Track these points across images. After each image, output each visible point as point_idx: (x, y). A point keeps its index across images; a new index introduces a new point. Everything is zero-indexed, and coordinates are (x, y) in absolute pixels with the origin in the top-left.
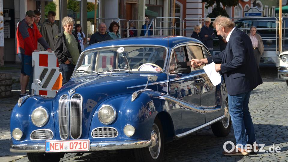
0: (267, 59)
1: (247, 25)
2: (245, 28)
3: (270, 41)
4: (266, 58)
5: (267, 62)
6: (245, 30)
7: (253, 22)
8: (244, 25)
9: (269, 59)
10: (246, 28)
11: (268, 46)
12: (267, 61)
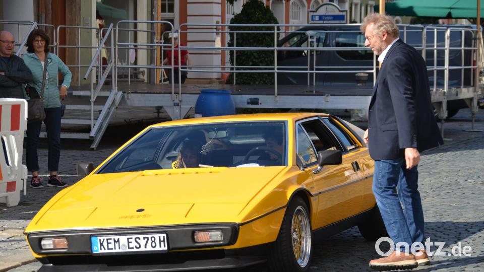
0: (357, 113)
1: (314, 40)
2: (311, 46)
3: (362, 75)
4: (356, 111)
5: (357, 119)
6: (311, 51)
7: (327, 34)
8: (310, 40)
9: (361, 113)
10: (313, 47)
11: (359, 85)
12: (358, 116)
